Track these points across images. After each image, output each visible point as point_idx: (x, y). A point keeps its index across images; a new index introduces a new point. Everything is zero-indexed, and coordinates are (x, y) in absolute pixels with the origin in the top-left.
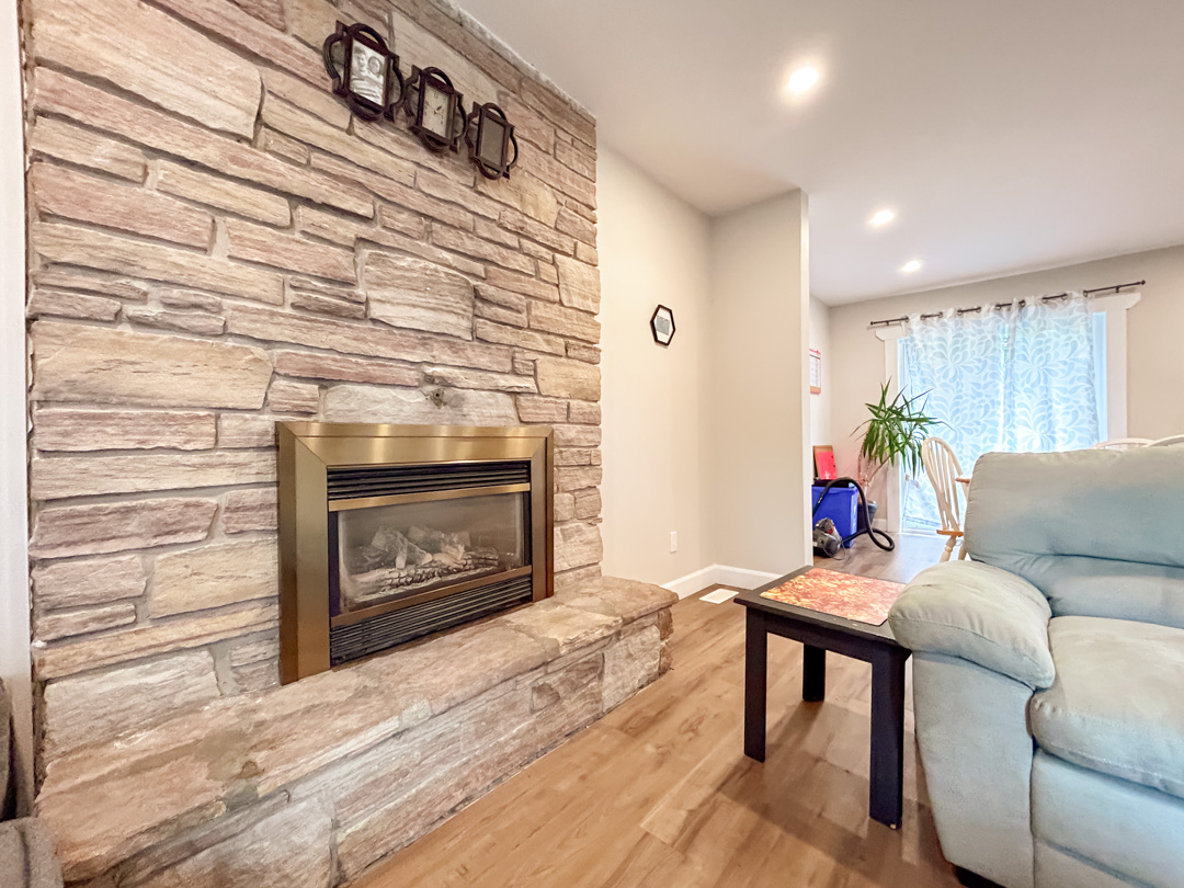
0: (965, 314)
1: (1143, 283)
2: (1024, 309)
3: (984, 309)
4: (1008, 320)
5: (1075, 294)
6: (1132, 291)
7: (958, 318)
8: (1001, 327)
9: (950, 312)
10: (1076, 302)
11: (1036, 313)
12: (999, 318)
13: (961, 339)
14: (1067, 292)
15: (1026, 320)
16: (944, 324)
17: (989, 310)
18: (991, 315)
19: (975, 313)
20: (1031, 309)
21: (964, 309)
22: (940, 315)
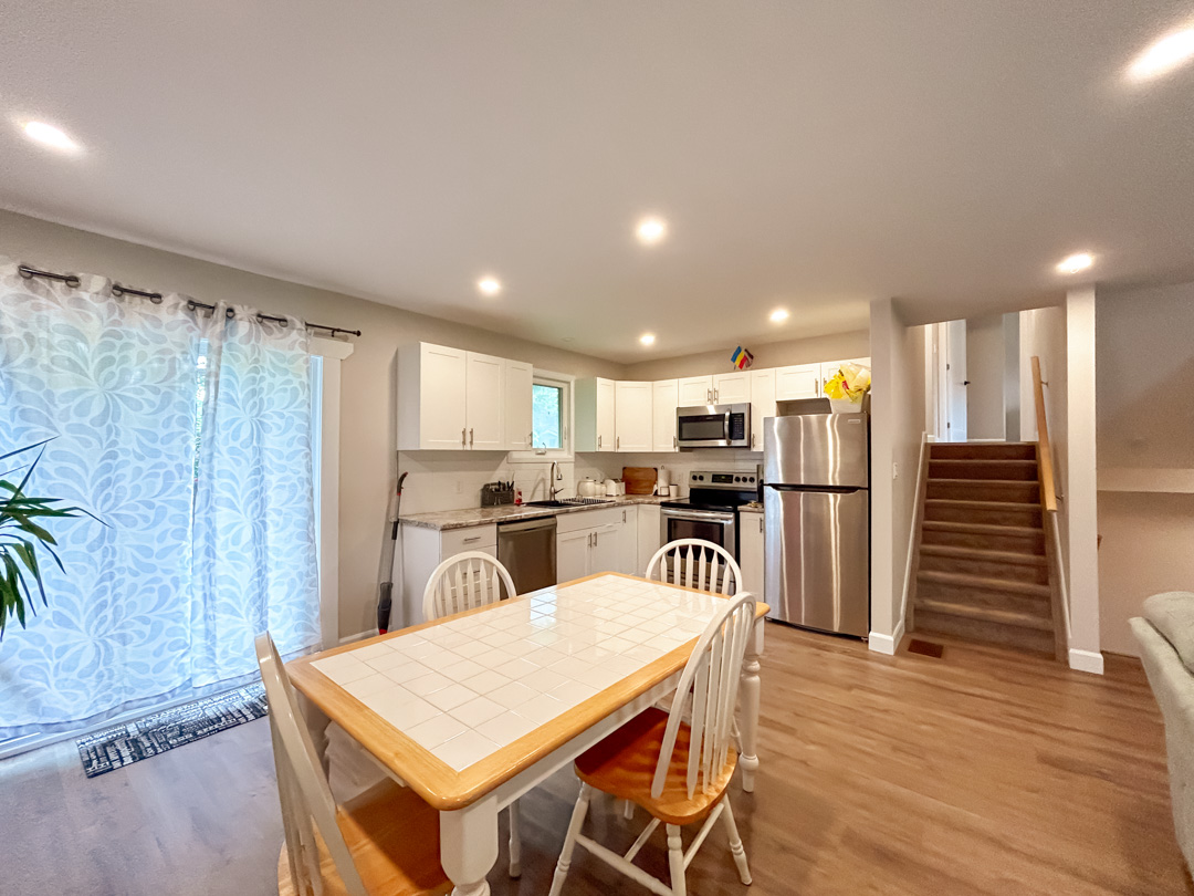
0: (127, 297)
1: (359, 334)
2: (231, 323)
3: (169, 300)
4: (206, 334)
5: (299, 325)
6: (345, 339)
7: (113, 300)
8: (195, 341)
9: (98, 283)
10: (296, 336)
11: (249, 335)
12: (192, 324)
13: (118, 343)
14: (288, 317)
15: (235, 340)
16: (79, 302)
17: (176, 306)
18: (181, 315)
19: (147, 301)
20: (243, 327)
21: (124, 286)
22: (71, 281)
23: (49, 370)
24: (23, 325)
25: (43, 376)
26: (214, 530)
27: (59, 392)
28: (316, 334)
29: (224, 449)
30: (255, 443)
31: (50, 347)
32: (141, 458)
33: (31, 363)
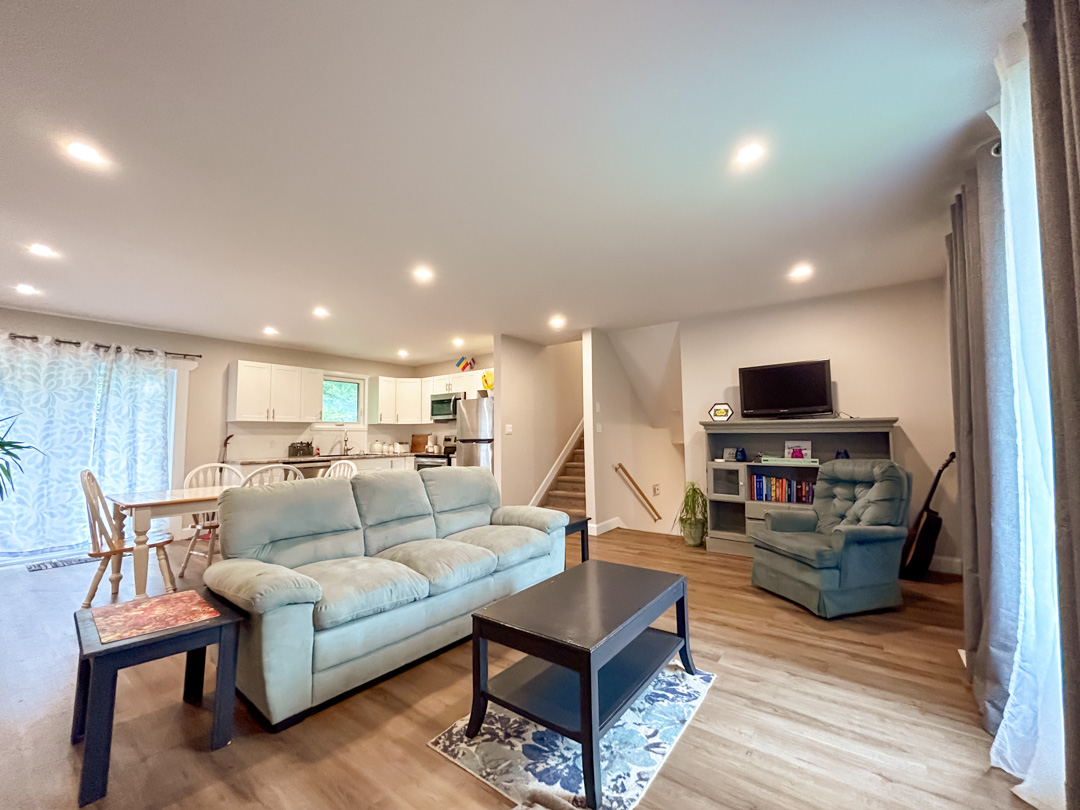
0: (62, 345)
1: (201, 356)
2: (119, 355)
3: (84, 345)
4: (104, 361)
5: (160, 353)
6: (193, 360)
7: (55, 347)
8: (98, 364)
9: (48, 339)
10: (159, 359)
11: (129, 361)
12: (97, 356)
13: (56, 367)
14: (154, 350)
15: (121, 363)
16: (38, 349)
17: (88, 348)
18: (91, 352)
19: (73, 346)
20: (126, 356)
21: (62, 339)
22: (35, 339)
23: (21, 381)
24: (9, 361)
25: (18, 384)
26: (104, 462)
27: (25, 392)
28: (173, 358)
29: (112, 420)
30: (130, 417)
31: (22, 371)
32: (65, 424)
33: (12, 378)
